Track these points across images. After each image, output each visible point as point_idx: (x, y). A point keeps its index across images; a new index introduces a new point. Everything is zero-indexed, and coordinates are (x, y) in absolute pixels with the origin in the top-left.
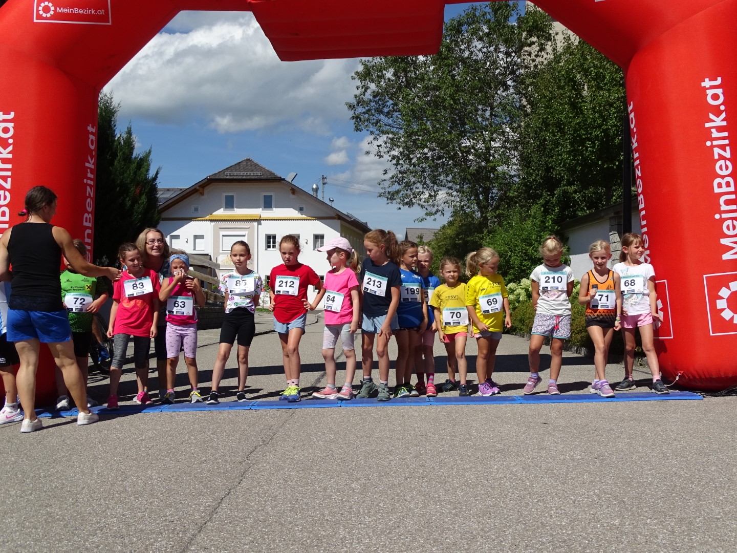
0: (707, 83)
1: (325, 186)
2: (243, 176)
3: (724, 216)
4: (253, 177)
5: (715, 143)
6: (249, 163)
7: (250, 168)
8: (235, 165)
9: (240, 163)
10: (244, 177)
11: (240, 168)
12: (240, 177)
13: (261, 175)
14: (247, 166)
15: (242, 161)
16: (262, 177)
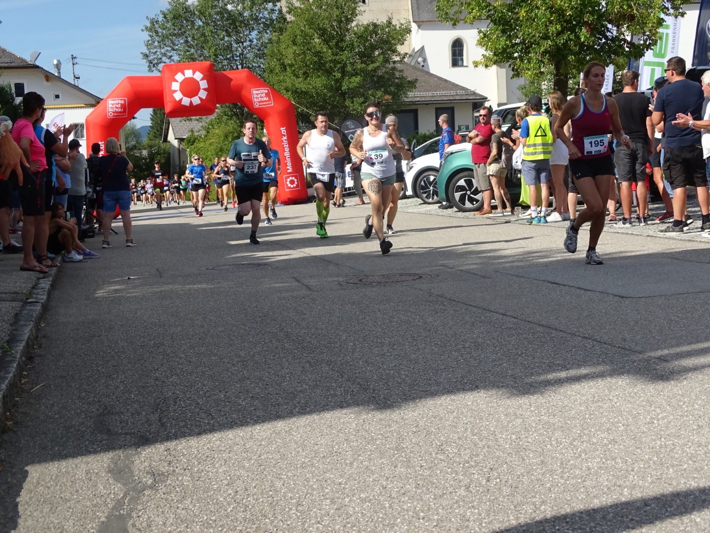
0: (282, 129)
1: (75, 66)
3: (287, 161)
4: (2, 65)
5: (284, 143)
13: (11, 63)
16: (13, 64)
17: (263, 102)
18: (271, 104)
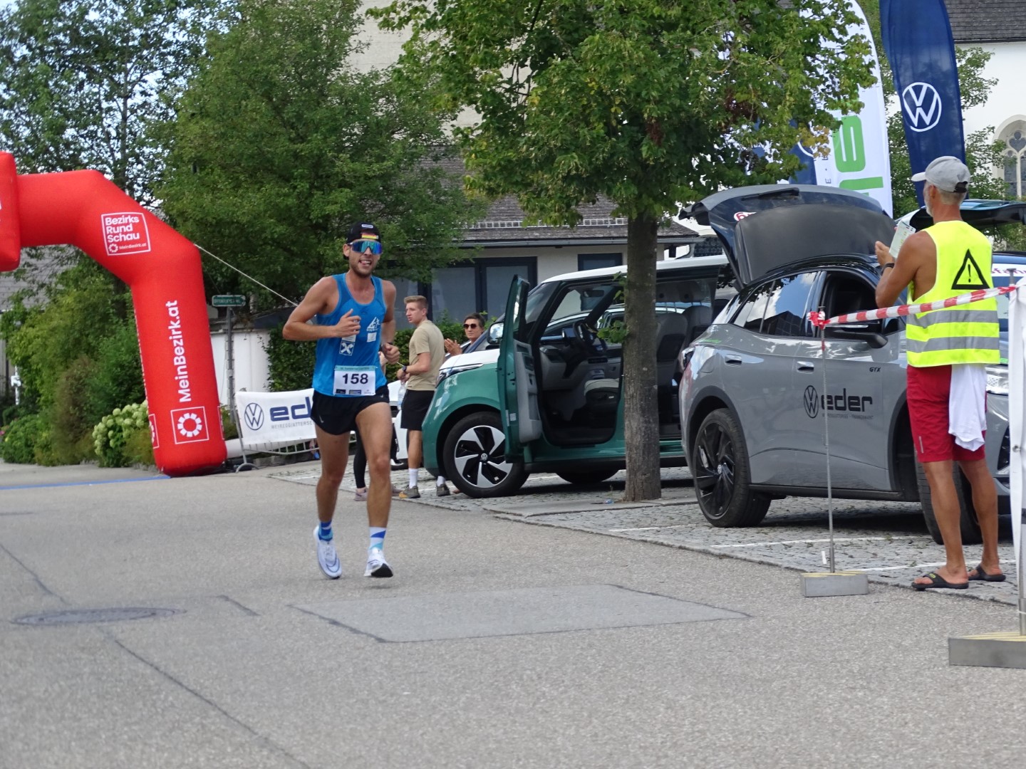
0: (169, 304)
3: (180, 378)
5: (175, 337)
17: (128, 243)
18: (147, 248)
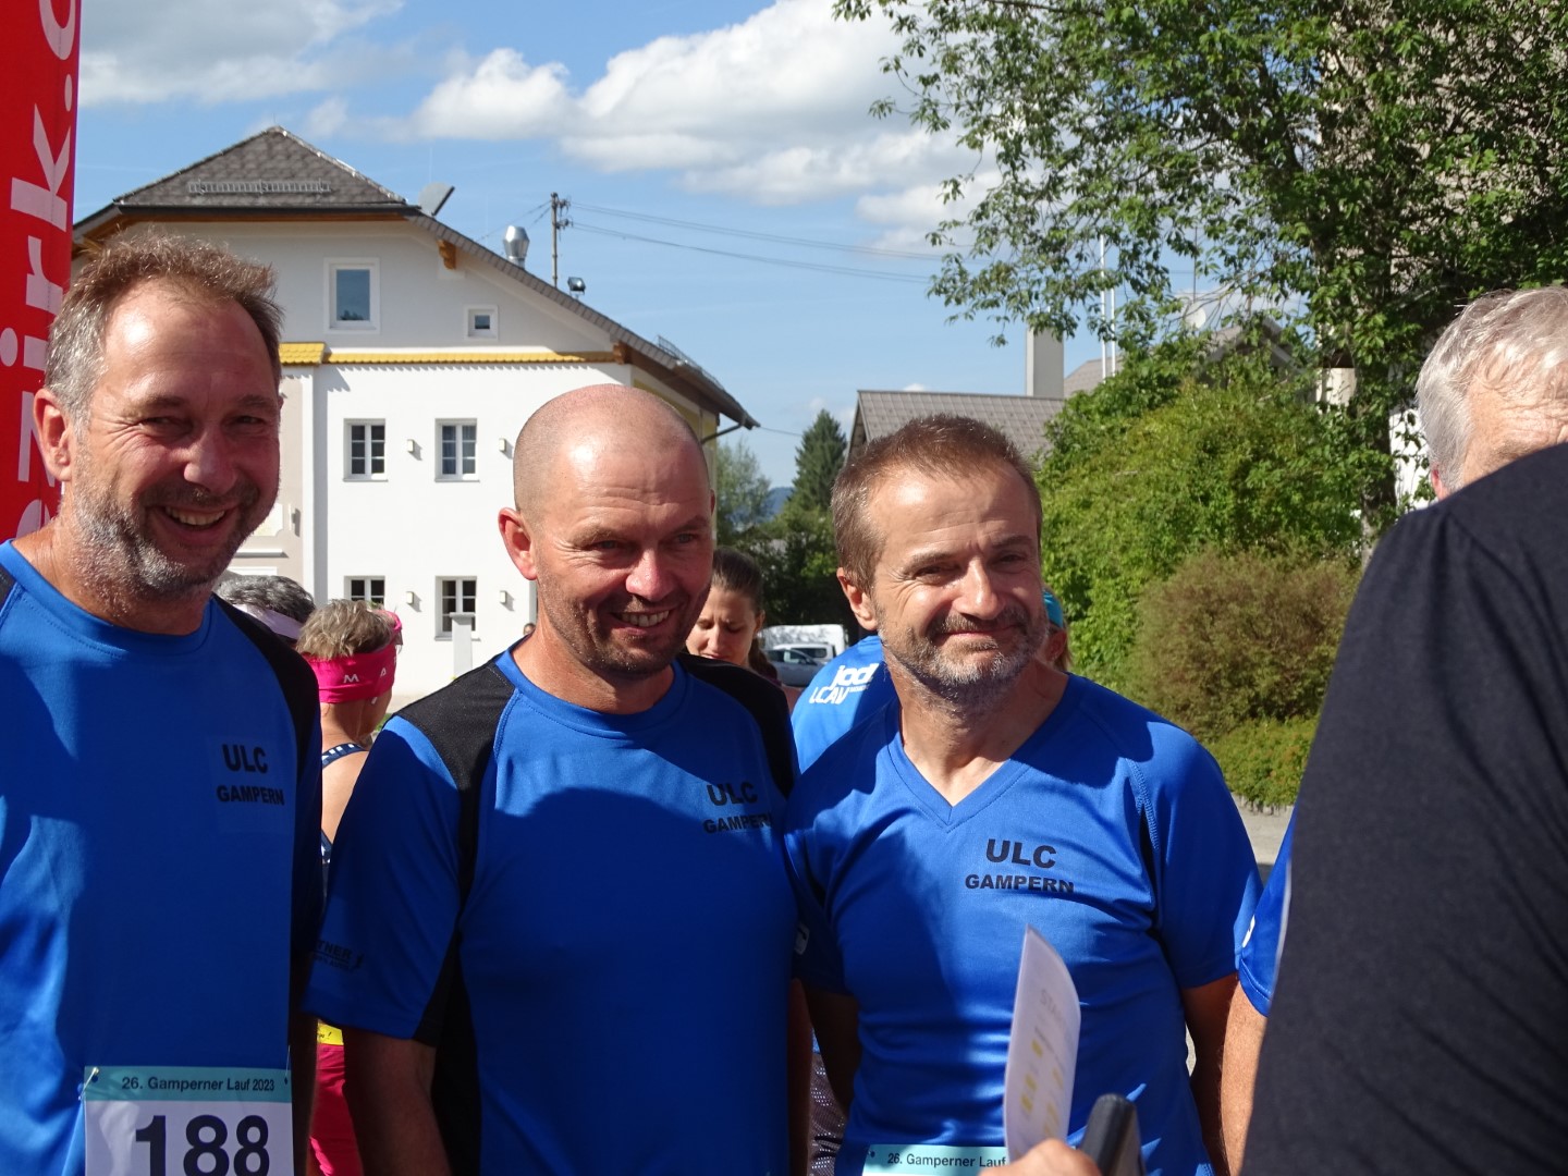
2: (256, 195)
4: (295, 202)
6: (279, 147)
7: (283, 165)
8: (226, 153)
9: (243, 145)
10: (262, 202)
11: (243, 166)
12: (245, 202)
13: (325, 195)
14: (272, 157)
15: (253, 139)
16: (332, 199)
